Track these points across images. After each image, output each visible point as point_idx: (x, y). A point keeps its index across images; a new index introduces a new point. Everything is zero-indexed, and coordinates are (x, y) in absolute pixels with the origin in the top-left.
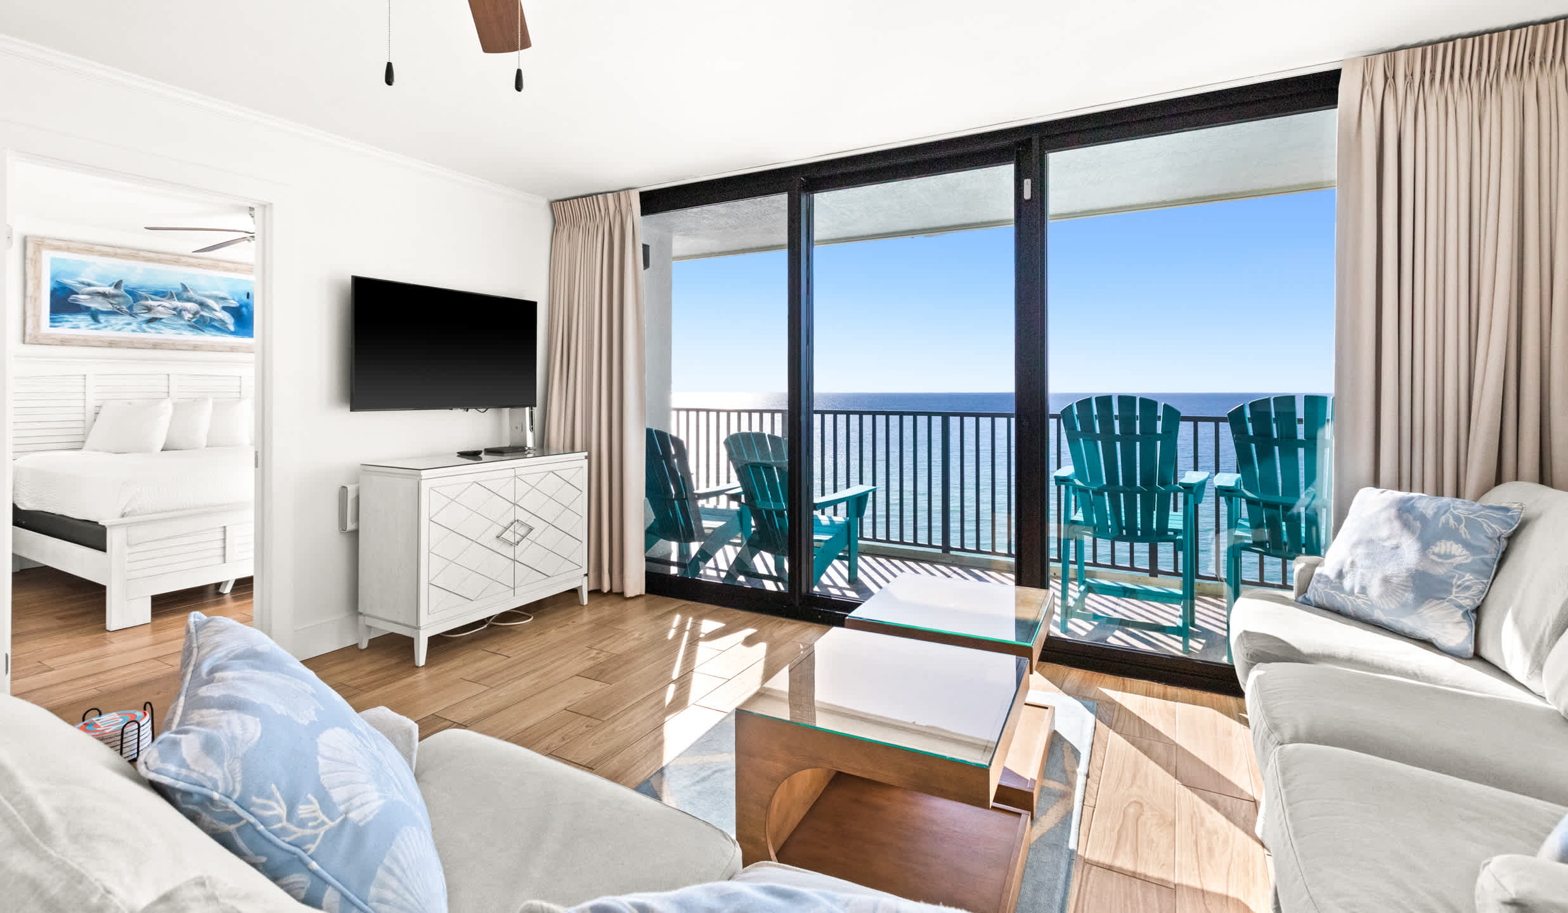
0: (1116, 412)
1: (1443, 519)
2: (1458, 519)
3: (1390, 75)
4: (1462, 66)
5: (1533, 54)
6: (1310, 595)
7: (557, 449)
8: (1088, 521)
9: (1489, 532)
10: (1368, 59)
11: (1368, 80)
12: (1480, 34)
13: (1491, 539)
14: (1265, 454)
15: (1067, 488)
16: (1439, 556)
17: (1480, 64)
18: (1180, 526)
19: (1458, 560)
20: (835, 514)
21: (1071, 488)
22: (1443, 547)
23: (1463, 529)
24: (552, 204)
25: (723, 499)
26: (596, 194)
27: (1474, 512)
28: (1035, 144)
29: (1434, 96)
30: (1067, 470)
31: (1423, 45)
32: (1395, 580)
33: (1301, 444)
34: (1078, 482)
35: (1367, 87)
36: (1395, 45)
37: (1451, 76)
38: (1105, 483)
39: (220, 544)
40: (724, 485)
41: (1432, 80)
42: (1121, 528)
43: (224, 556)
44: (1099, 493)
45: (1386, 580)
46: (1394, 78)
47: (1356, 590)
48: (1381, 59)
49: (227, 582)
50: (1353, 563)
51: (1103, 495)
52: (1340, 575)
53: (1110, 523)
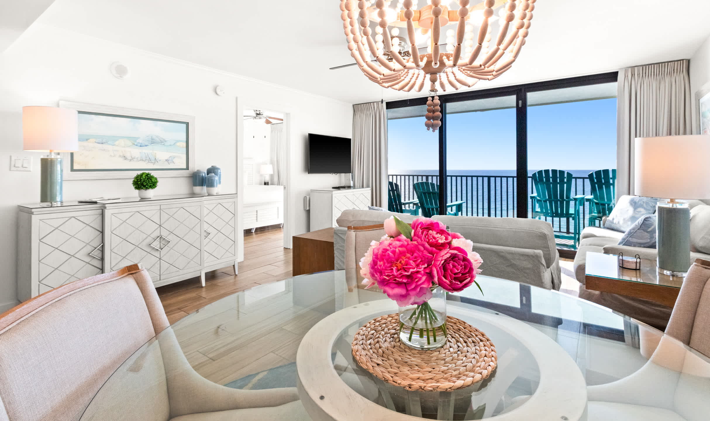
0: (551, 176)
1: (640, 202)
2: (644, 202)
3: (633, 74)
4: (654, 72)
5: (674, 70)
6: (605, 226)
7: (358, 187)
8: (542, 212)
9: (651, 205)
10: (626, 69)
11: (626, 75)
12: (659, 63)
13: (651, 207)
14: (600, 188)
15: (534, 200)
16: (638, 212)
17: (659, 71)
18: (573, 212)
19: (642, 213)
20: (452, 211)
21: (536, 200)
22: (639, 209)
23: (644, 205)
24: (353, 105)
25: (411, 205)
26: (370, 103)
27: (648, 200)
28: (523, 90)
29: (646, 80)
30: (535, 194)
31: (642, 66)
32: (626, 219)
33: (611, 184)
34: (538, 198)
35: (626, 77)
36: (634, 65)
37: (651, 75)
38: (547, 198)
39: (256, 216)
40: (411, 200)
41: (646, 76)
42: (553, 213)
43: (257, 220)
44: (545, 201)
45: (624, 219)
46: (634, 74)
47: (617, 223)
48: (630, 70)
49: (254, 228)
50: (616, 216)
51: (547, 202)
52: (613, 219)
53: (549, 212)
